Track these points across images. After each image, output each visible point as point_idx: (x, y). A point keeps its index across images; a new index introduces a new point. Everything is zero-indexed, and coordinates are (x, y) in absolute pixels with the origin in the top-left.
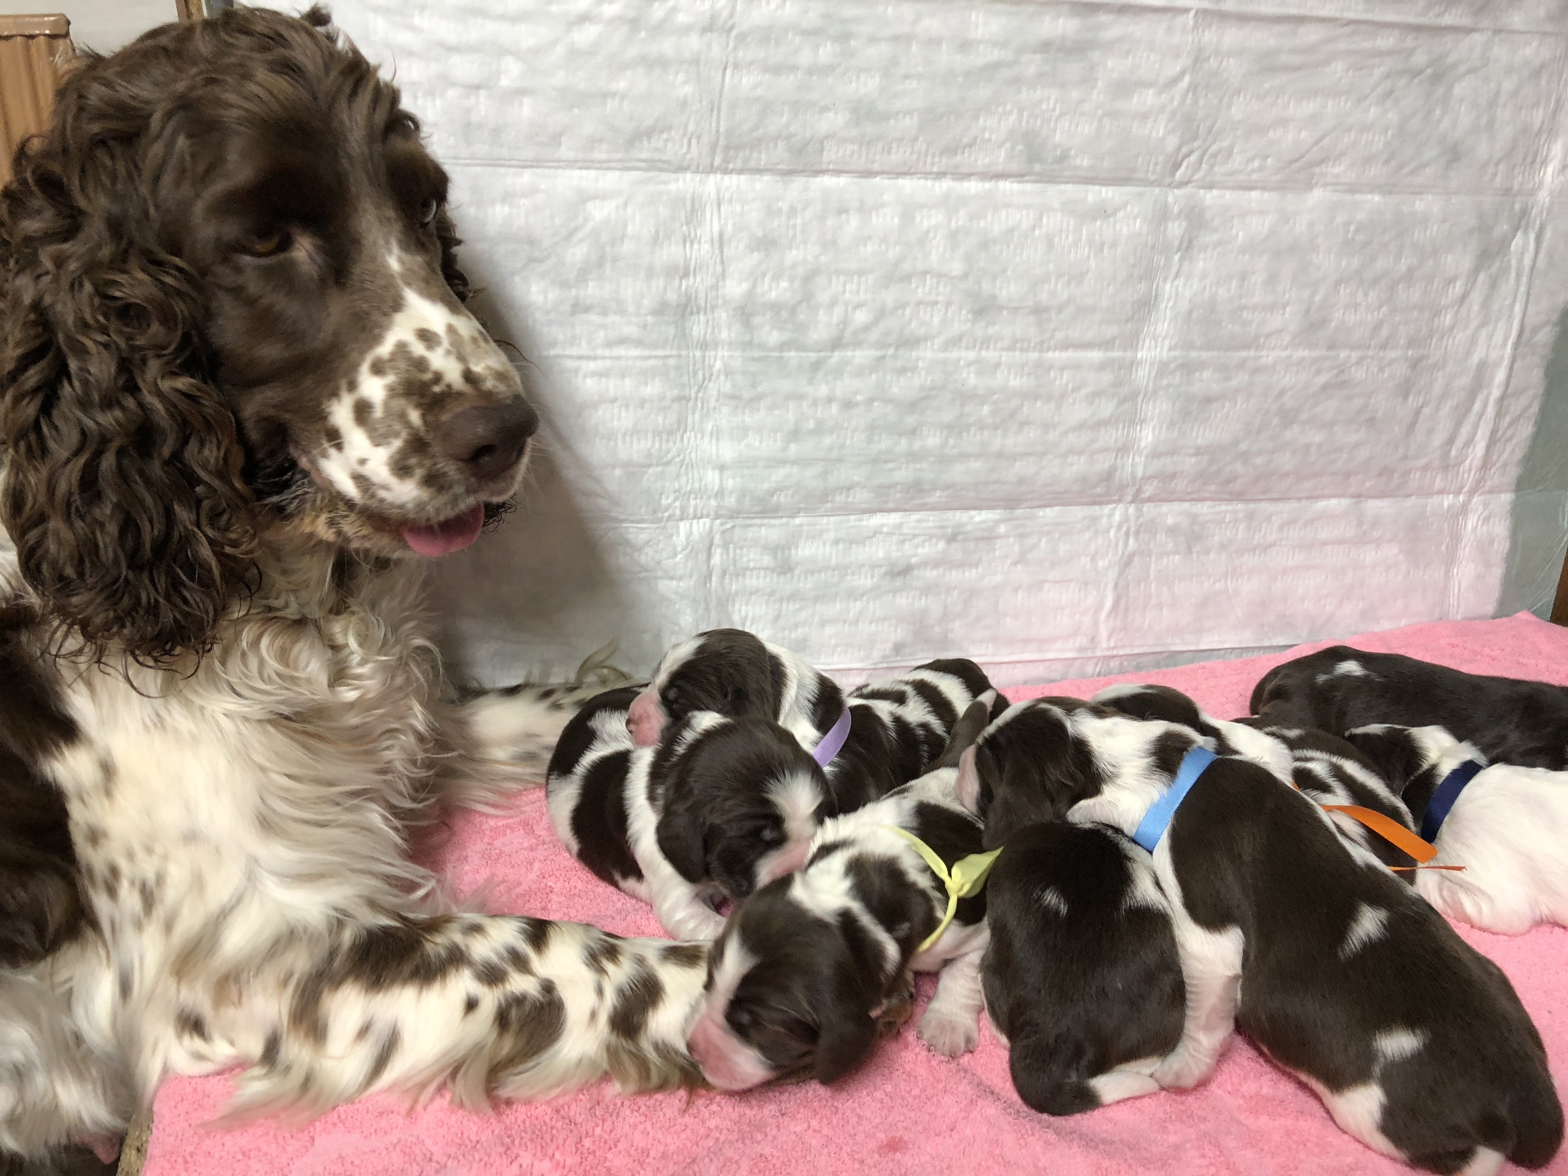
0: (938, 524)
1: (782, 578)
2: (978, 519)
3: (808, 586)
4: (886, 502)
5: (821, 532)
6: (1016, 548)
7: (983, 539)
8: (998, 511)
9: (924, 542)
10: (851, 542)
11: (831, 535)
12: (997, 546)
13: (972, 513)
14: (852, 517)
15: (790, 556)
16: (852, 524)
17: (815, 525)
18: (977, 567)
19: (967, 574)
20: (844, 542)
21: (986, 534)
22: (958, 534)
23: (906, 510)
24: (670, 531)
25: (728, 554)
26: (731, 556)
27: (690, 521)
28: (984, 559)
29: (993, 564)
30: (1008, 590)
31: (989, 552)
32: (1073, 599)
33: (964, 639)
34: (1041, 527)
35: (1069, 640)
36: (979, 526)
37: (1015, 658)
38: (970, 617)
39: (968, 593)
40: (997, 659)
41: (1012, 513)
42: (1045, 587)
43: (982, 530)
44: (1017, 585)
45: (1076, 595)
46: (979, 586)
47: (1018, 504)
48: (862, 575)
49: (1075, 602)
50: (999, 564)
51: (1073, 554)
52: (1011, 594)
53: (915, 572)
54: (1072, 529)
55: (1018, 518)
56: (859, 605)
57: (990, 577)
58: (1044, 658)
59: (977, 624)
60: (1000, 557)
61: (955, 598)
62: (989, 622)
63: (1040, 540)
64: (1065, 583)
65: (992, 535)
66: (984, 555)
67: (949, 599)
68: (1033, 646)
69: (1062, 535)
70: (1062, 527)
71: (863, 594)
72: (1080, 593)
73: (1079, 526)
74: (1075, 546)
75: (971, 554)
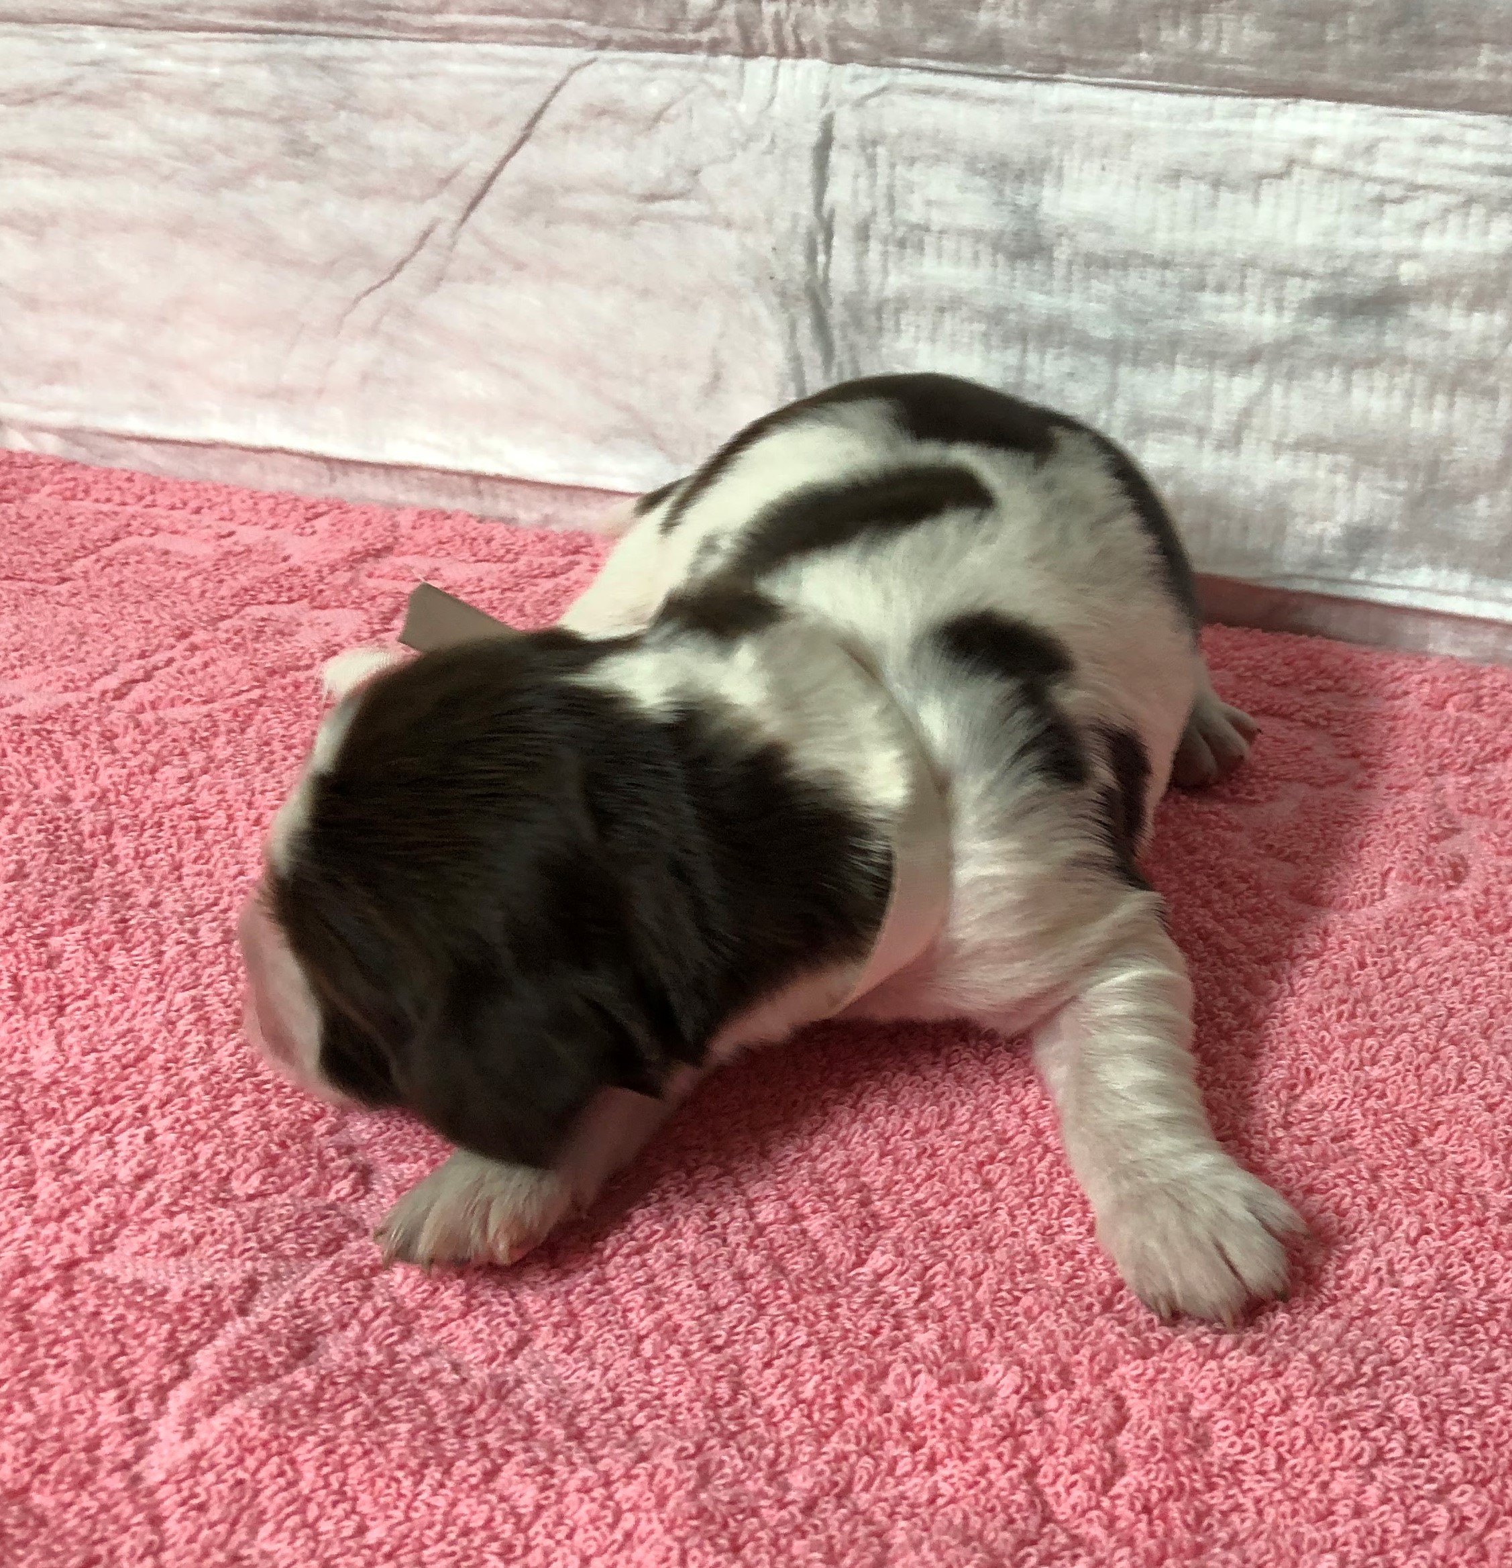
5: (1128, 140)
24: (718, 82)
25: (873, 177)
26: (882, 181)
27: (773, 62)
48: (1248, 296)
53: (1415, 311)
56: (1242, 388)
71: (1253, 356)
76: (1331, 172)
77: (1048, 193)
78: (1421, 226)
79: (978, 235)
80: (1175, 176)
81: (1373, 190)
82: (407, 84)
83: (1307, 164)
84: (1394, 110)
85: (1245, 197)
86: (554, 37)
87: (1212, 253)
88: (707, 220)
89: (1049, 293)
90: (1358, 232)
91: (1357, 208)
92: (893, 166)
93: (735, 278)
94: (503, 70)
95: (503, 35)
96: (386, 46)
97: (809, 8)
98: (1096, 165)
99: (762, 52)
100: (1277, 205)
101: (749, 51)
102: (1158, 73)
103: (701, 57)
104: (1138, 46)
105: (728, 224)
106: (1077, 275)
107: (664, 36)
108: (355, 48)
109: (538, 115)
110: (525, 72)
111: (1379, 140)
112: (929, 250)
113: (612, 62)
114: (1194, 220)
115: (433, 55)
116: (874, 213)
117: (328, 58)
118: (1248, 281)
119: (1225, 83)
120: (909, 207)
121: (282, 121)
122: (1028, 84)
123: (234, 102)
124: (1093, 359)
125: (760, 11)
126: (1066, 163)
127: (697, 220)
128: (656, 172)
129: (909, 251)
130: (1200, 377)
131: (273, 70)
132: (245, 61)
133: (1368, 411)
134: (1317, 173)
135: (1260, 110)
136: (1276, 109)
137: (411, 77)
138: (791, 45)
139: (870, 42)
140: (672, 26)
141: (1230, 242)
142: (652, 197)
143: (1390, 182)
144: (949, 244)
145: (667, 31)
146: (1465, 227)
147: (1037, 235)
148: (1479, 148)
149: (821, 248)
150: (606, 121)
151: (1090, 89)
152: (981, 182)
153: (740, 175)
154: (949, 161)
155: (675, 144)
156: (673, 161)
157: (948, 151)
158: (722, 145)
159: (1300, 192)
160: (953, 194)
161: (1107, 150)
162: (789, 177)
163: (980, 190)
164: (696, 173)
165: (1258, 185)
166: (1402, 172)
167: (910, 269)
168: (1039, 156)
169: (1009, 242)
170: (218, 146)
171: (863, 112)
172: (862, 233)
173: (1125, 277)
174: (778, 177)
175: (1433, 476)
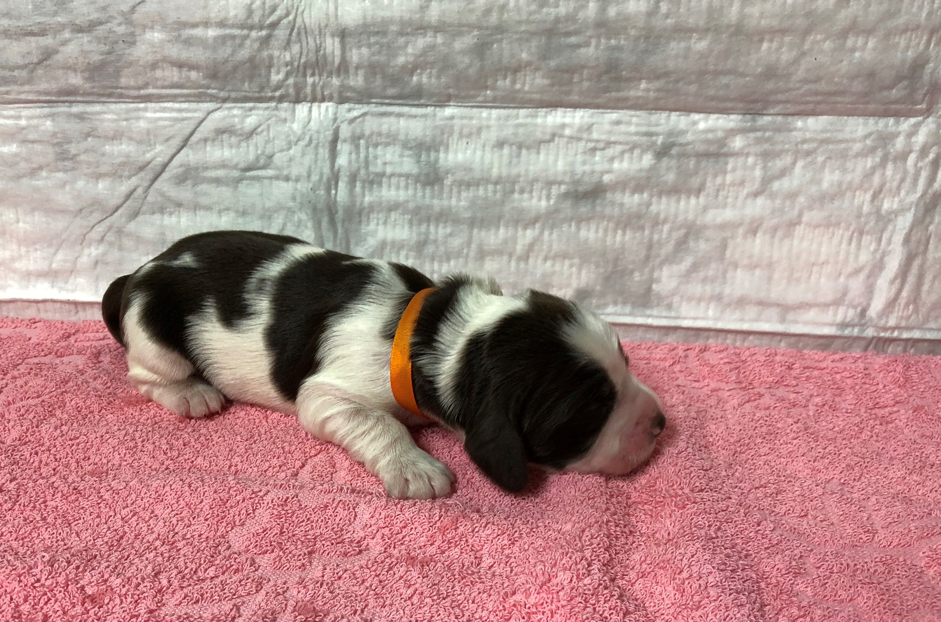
0: (644, 129)
1: (428, 191)
2: (702, 126)
3: (463, 203)
4: (568, 93)
5: (480, 130)
6: (758, 173)
7: (707, 155)
8: (733, 117)
9: (623, 153)
10: (520, 146)
11: (493, 135)
12: (730, 167)
13: (696, 117)
14: (523, 112)
15: (437, 160)
16: (521, 121)
17: (471, 118)
18: (698, 197)
19: (682, 203)
20: (511, 145)
21: (713, 149)
22: (673, 145)
23: (597, 107)
24: (283, 114)
25: (358, 153)
26: (362, 155)
27: (309, 105)
28: (709, 184)
29: (721, 193)
30: (741, 231)
31: (715, 176)
32: (838, 253)
33: (673, 295)
34: (797, 145)
35: (828, 310)
36: (703, 136)
37: (745, 326)
38: (684, 263)
39: (683, 232)
40: (720, 325)
41: (754, 120)
42: (797, 232)
43: (708, 142)
44: (755, 225)
45: (844, 246)
46: (698, 223)
47: (765, 108)
48: (534, 194)
49: (841, 257)
50: (730, 194)
51: (844, 187)
52: (745, 237)
53: (609, 195)
54: (846, 150)
55: (763, 129)
56: (530, 234)
57: (716, 210)
58: (788, 331)
59: (694, 275)
60: (733, 184)
61: (664, 236)
62: (711, 273)
63: (794, 163)
64: (828, 229)
65: (722, 151)
66: (709, 179)
67: (656, 237)
68: (773, 312)
69: (829, 158)
70: (831, 147)
71: (536, 220)
72: (850, 244)
73: (857, 147)
74: (849, 177)
75: (691, 176)
76: (571, 138)
77: (442, 155)
78: (612, 159)
79: (407, 176)
80: (500, 144)
81: (591, 145)
82: (125, 123)
83: (561, 136)
84: (600, 111)
85: (534, 151)
86: (200, 98)
87: (519, 176)
88: (277, 178)
89: (442, 199)
90: (584, 163)
91: (585, 153)
92: (367, 148)
93: (291, 204)
94: (174, 115)
95: (173, 98)
96: (113, 107)
97: (329, 79)
98: (465, 141)
99: (305, 100)
100: (548, 154)
101: (298, 100)
102: (494, 100)
103: (274, 104)
104: (486, 88)
105: (287, 179)
106: (455, 190)
107: (257, 95)
108: (97, 108)
109: (192, 134)
110: (185, 115)
111: (593, 124)
112: (385, 186)
113: (230, 109)
114: (510, 162)
115: (139, 109)
116: (359, 170)
117: (83, 113)
118: (535, 187)
119: (525, 103)
120: (376, 165)
121: (57, 144)
122: (433, 108)
123: (31, 137)
124: (461, 227)
125: (306, 81)
126: (450, 142)
127: (271, 178)
128: (251, 157)
129: (375, 186)
130: (511, 232)
131: (53, 120)
132: (39, 117)
133: (587, 240)
134: (566, 140)
135: (540, 114)
136: (546, 112)
137: (126, 120)
138: (319, 96)
139: (358, 92)
140: (262, 89)
141: (527, 170)
142: (248, 169)
143: (598, 141)
144: (394, 180)
145: (259, 92)
146: (631, 159)
147: (437, 174)
148: (638, 125)
149: (333, 187)
150: (225, 136)
151: (462, 108)
152: (411, 152)
153: (294, 156)
154: (394, 144)
155: (261, 144)
156: (259, 152)
157: (394, 140)
158: (284, 143)
159: (558, 148)
160: (396, 159)
161: (470, 135)
162: (318, 156)
163: (409, 156)
164: (271, 157)
165: (539, 146)
166: (604, 137)
167: (376, 194)
168: (438, 140)
169: (422, 178)
170: (22, 158)
171: (353, 125)
172: (353, 179)
173: (478, 190)
174: (313, 157)
175: (615, 265)
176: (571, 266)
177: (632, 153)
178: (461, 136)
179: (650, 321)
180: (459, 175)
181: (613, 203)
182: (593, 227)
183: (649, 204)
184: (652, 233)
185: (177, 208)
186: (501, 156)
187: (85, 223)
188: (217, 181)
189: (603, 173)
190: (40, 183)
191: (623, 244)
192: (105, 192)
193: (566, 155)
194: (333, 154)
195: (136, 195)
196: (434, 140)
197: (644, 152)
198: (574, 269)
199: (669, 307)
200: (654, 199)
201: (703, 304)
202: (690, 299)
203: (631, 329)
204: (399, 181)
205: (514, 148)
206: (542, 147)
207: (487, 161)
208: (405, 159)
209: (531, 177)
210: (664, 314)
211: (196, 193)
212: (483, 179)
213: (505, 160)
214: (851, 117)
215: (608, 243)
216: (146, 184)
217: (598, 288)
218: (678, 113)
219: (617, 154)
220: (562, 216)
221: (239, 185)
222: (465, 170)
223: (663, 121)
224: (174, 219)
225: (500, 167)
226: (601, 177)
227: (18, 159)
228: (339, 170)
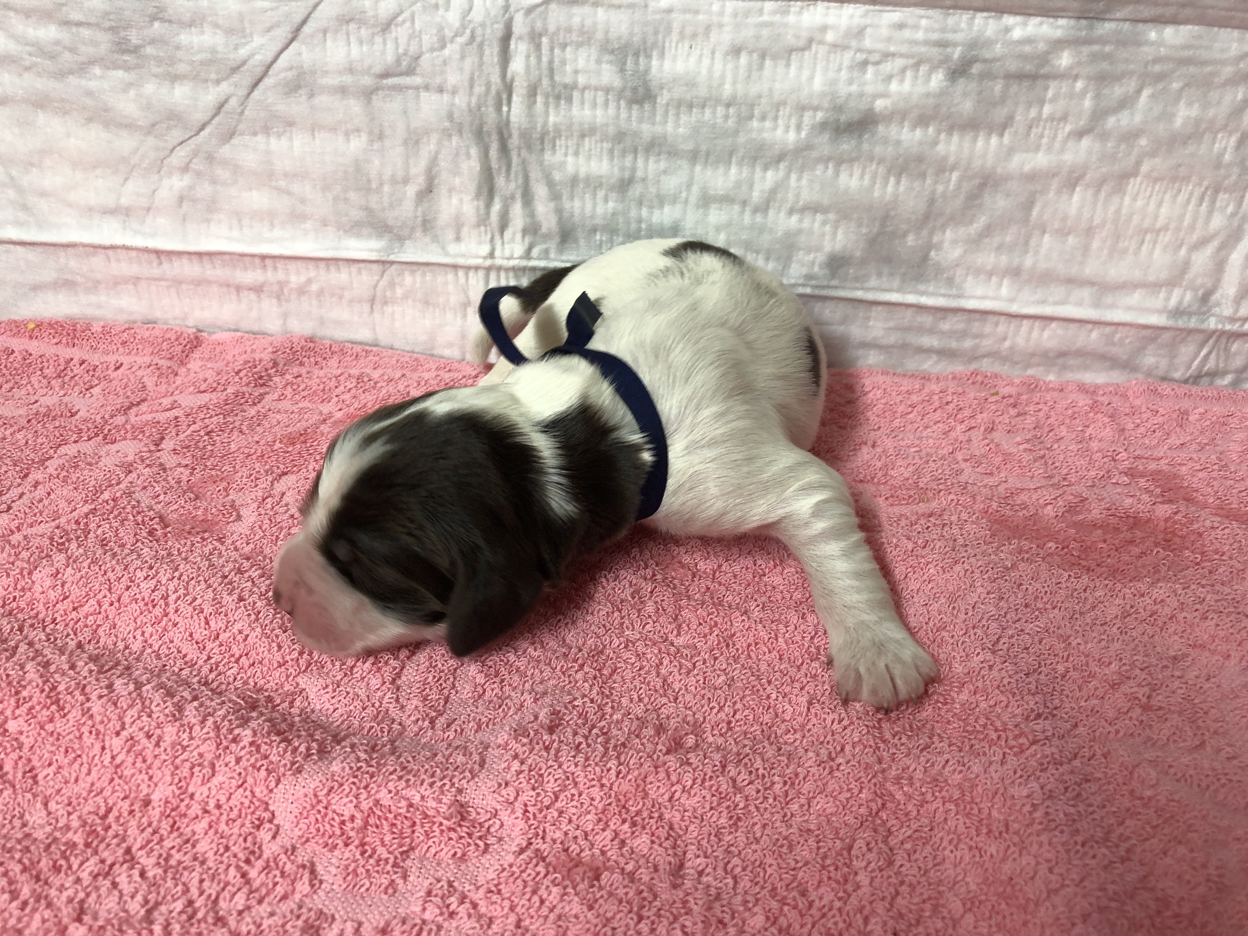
0: (936, 36)
1: (635, 111)
2: (1017, 33)
3: (682, 130)
5: (708, 28)
6: (1088, 103)
7: (1020, 77)
8: (1062, 22)
9: (904, 69)
10: (764, 55)
11: (726, 37)
12: (1050, 94)
13: (1009, 20)
15: (649, 70)
16: (766, 18)
18: (1001, 135)
19: (980, 143)
20: (751, 52)
21: (1029, 68)
22: (975, 60)
25: (539, 56)
26: (545, 59)
28: (1018, 118)
29: (1034, 130)
30: (1055, 184)
31: (1029, 105)
32: (1181, 218)
33: (957, 265)
34: (1146, 64)
35: (1159, 293)
36: (1017, 49)
37: (1048, 310)
38: (975, 225)
39: (977, 181)
40: (1014, 308)
41: (1091, 28)
42: (1130, 187)
43: (1025, 57)
44: (1076, 175)
45: (1191, 207)
46: (999, 170)
47: (1107, 10)
48: (780, 122)
49: (1186, 223)
50: (1047, 132)
51: (1203, 126)
52: (1059, 192)
53: (881, 128)
54: (1212, 74)
55: (1102, 41)
56: (771, 177)
57: (1025, 155)
58: (1103, 319)
59: (987, 240)
60: (1051, 118)
61: (951, 187)
62: (1008, 239)
63: (1139, 92)
64: (1174, 183)
65: (1042, 71)
66: (1020, 109)
67: (940, 188)
68: (1086, 293)
69: (1187, 85)
70: (1192, 69)
71: (780, 158)
72: (1200, 204)
73: (1228, 71)
74: (1211, 113)
75: (994, 104)
76: (834, 45)
77: (655, 63)
78: (889, 78)
79: (607, 90)
80: (736, 51)
81: (860, 57)
83: (821, 42)
84: (877, 7)
85: (781, 62)
87: (760, 97)
88: (427, 88)
89: (653, 124)
90: (850, 82)
91: (852, 67)
92: (552, 49)
93: (447, 124)
98: (687, 44)
100: (801, 68)
105: (441, 90)
106: (672, 112)
109: (305, 22)
111: (866, 27)
112: (576, 102)
114: (749, 77)
116: (540, 79)
118: (781, 113)
120: (564, 73)
121: (111, 29)
124: (679, 162)
126: (667, 44)
127: (417, 88)
128: (390, 58)
129: (563, 102)
130: (746, 172)
133: (848, 187)
134: (826, 48)
135: (792, 9)
136: (802, 7)
141: (771, 90)
142: (386, 75)
143: (870, 51)
144: (589, 95)
146: (916, 78)
147: (647, 89)
148: (928, 30)
149: (505, 102)
150: (352, 27)
152: (612, 57)
153: (450, 58)
154: (589, 45)
155: (403, 41)
156: (401, 51)
157: (589, 39)
158: (435, 39)
159: (815, 58)
160: (592, 66)
161: (694, 36)
162: (485, 58)
163: (610, 62)
164: (418, 58)
165: (790, 55)
166: (880, 46)
167: (562, 112)
168: (651, 39)
169: (628, 94)
170: (65, 48)
171: (533, 15)
172: (532, 92)
173: (703, 114)
174: (476, 60)
175: (883, 225)
176: (824, 223)
177: (918, 70)
178: (682, 36)
179: (924, 300)
180: (678, 92)
181: (886, 141)
182: (857, 172)
183: (936, 143)
184: (936, 182)
185: (288, 129)
186: (737, 68)
187: (161, 144)
188: (343, 91)
189: (876, 96)
190: (93, 85)
191: (896, 196)
192: (186, 102)
193: (826, 70)
194: (505, 56)
195: (227, 107)
196: (644, 41)
197: (933, 69)
198: (828, 228)
199: (950, 281)
200: (943, 136)
201: (994, 279)
202: (978, 272)
203: (898, 308)
204: (595, 97)
205: (755, 56)
206: (793, 57)
207: (717, 74)
208: (604, 66)
209: (776, 98)
210: (943, 291)
211: (312, 108)
212: (710, 99)
213: (742, 71)
214: (1223, 29)
215: (876, 194)
216: (243, 92)
217: (858, 254)
218: (985, 14)
219: (896, 71)
220: (815, 154)
221: (374, 97)
222: (687, 85)
223: (963, 25)
224: (284, 142)
225: (734, 83)
226: (873, 102)
227: (59, 48)
228: (512, 80)
